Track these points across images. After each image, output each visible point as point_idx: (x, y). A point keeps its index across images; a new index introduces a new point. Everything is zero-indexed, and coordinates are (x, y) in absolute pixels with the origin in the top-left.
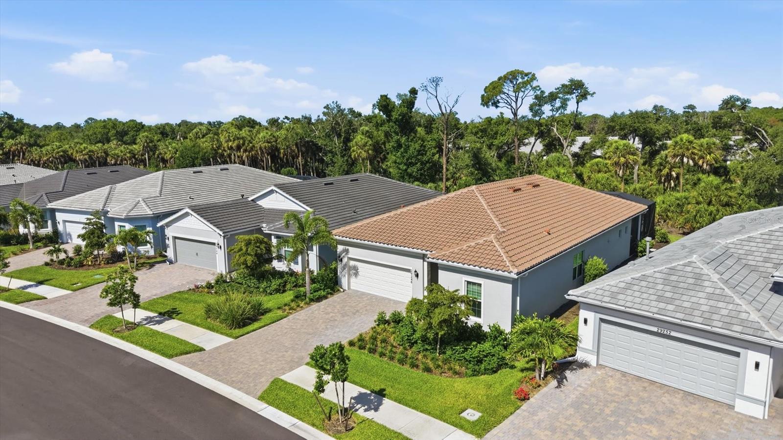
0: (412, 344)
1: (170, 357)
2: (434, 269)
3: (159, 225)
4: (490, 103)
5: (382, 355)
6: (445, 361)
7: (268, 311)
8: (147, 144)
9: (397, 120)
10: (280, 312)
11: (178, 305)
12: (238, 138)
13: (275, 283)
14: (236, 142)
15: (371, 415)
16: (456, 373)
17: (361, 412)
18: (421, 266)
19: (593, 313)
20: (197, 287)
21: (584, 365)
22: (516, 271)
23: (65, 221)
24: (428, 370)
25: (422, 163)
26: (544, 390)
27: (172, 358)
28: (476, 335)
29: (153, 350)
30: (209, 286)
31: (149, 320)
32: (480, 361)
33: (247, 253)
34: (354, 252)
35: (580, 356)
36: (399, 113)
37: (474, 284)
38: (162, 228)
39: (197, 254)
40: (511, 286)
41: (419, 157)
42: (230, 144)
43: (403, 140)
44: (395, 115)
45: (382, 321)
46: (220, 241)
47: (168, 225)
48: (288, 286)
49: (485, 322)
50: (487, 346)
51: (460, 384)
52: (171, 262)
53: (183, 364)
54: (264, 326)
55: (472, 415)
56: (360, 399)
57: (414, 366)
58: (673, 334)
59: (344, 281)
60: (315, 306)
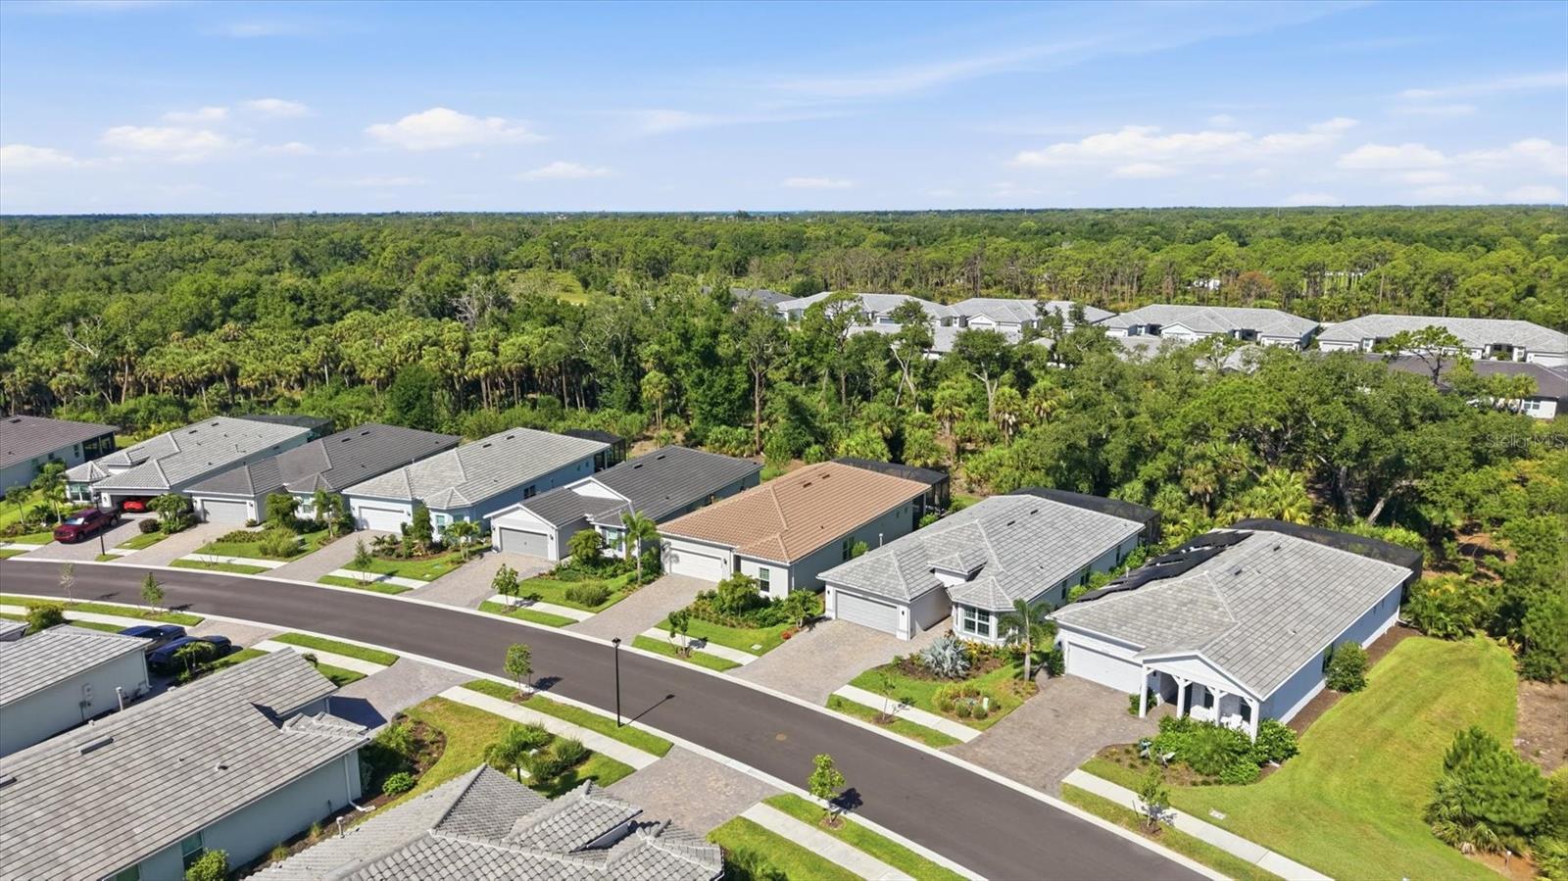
0: (723, 612)
1: (558, 627)
2: (738, 559)
3: (485, 517)
5: (703, 619)
6: (745, 620)
7: (611, 593)
10: (621, 594)
11: (538, 592)
13: (610, 570)
15: (700, 650)
16: (752, 627)
17: (695, 649)
18: (729, 556)
19: (833, 587)
20: (541, 574)
21: (830, 619)
22: (790, 561)
23: (361, 508)
24: (733, 626)
26: (801, 633)
27: (562, 627)
28: (766, 603)
29: (543, 623)
30: (551, 574)
31: (520, 603)
32: (765, 620)
33: (586, 547)
34: (675, 544)
35: (827, 614)
37: (765, 570)
38: (489, 519)
39: (526, 544)
40: (787, 571)
41: (727, 395)
43: (706, 374)
45: (701, 597)
46: (554, 534)
47: (494, 517)
48: (619, 572)
49: (771, 595)
50: (770, 610)
51: (751, 632)
52: (497, 550)
53: (572, 630)
54: (615, 603)
55: (757, 647)
56: (692, 643)
57: (724, 624)
58: (870, 598)
59: (667, 567)
60: (647, 587)
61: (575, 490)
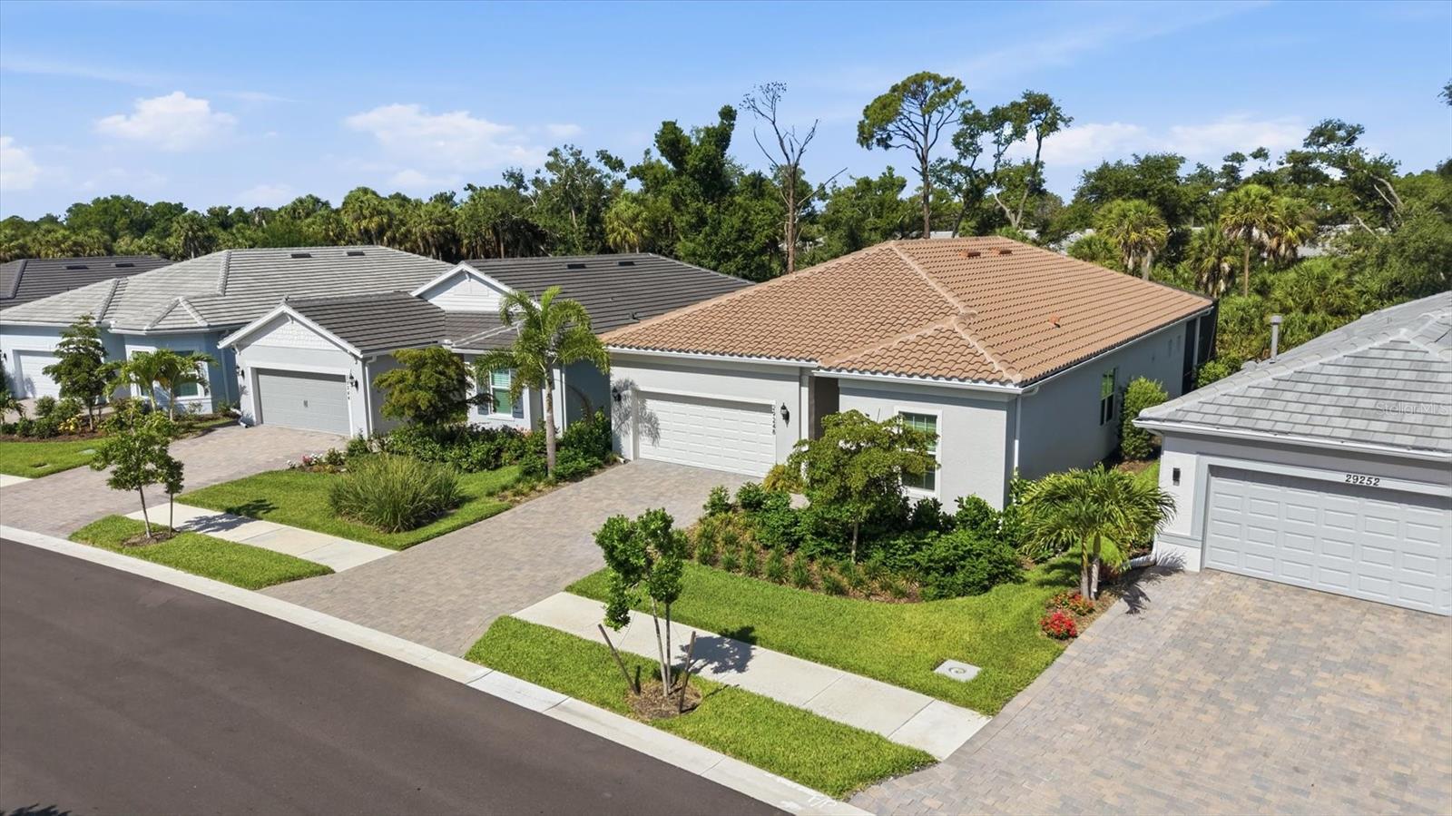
0: (795, 544)
1: (256, 586)
3: (222, 345)
4: (875, 141)
5: (731, 566)
6: (873, 574)
8: (194, 232)
9: (696, 170)
10: (494, 501)
11: (267, 494)
12: (380, 213)
13: (478, 451)
14: (376, 219)
15: (730, 678)
16: (901, 594)
17: (707, 672)
18: (795, 396)
19: (1195, 456)
20: (308, 463)
22: (1018, 378)
23: (18, 353)
24: (837, 590)
25: (747, 256)
26: (1104, 618)
27: (260, 587)
28: (929, 518)
30: (334, 459)
31: (207, 523)
32: (951, 570)
33: (416, 386)
34: (645, 379)
35: (1161, 550)
36: (700, 155)
37: (920, 418)
38: (230, 352)
39: (306, 403)
40: (1004, 414)
41: (741, 243)
42: (364, 223)
43: (709, 210)
44: (692, 161)
45: (718, 505)
46: (356, 370)
47: (242, 344)
48: (505, 456)
49: (947, 494)
50: (962, 536)
51: (915, 614)
52: (249, 424)
53: (286, 598)
54: (463, 526)
55: (960, 671)
56: (698, 649)
57: (804, 583)
58: (1385, 484)
59: (626, 443)
60: (568, 489)
61: (435, 301)
